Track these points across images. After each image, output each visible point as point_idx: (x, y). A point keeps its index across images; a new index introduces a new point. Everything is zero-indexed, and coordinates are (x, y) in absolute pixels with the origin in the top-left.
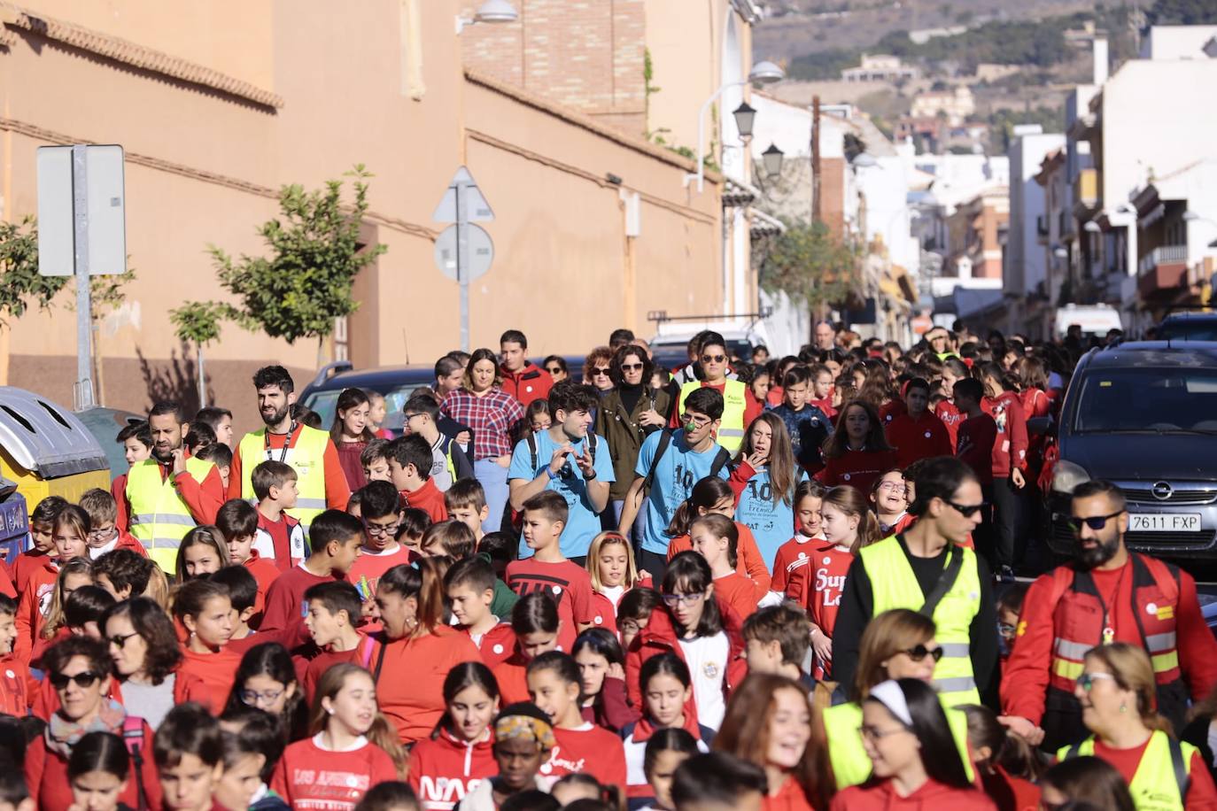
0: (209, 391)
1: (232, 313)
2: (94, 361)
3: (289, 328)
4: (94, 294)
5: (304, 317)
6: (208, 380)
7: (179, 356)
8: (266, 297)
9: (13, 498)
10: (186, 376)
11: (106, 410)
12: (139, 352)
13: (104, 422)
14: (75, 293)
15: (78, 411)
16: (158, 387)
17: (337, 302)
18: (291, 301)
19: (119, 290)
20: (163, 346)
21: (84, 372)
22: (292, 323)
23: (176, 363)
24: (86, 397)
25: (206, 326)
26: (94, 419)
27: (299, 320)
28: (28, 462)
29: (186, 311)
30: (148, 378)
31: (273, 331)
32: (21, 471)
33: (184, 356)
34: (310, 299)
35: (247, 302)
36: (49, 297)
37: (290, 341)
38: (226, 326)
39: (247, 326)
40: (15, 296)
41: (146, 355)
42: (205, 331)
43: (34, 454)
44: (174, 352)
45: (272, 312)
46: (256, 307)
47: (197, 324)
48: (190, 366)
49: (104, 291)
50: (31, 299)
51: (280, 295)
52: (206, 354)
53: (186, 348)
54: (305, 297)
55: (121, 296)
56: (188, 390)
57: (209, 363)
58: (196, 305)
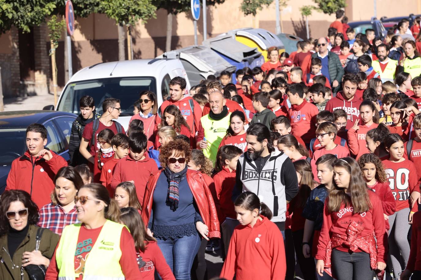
0: (310, 29)
1: (315, 8)
2: (280, 22)
3: (330, 12)
4: (280, 4)
5: (333, 9)
6: (309, 26)
7: (302, 20)
8: (323, 4)
9: (261, 57)
10: (303, 25)
11: (284, 34)
12: (291, 19)
13: (283, 37)
14: (275, 4)
15: (277, 34)
16: (296, 28)
17: (342, 4)
18: (330, 5)
19: (286, 3)
20: (298, 17)
21: (278, 24)
22: (330, 10)
23: (301, 22)
24: (278, 31)
25: (308, 12)
26: (281, 36)
27: (332, 9)
28: (264, 47)
29: (303, 8)
30: (294, 26)
31: (325, 12)
32: (263, 50)
33: (303, 20)
34: (335, 4)
35: (319, 6)
36: (269, 5)
37: (330, 15)
38: (314, 12)
39: (319, 11)
40: (260, 6)
41: (294, 20)
42: (308, 13)
43: (266, 45)
44: (300, 19)
45: (325, 7)
46: (321, 6)
47: (306, 11)
48: (304, 22)
49: (282, 3)
50: (264, 6)
51: (327, 3)
52: (309, 19)
53: (303, 18)
54: (333, 3)
55: (286, 5)
56: (304, 29)
57: (309, 22)
58: (306, 6)
